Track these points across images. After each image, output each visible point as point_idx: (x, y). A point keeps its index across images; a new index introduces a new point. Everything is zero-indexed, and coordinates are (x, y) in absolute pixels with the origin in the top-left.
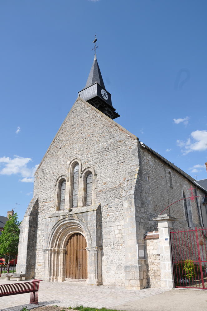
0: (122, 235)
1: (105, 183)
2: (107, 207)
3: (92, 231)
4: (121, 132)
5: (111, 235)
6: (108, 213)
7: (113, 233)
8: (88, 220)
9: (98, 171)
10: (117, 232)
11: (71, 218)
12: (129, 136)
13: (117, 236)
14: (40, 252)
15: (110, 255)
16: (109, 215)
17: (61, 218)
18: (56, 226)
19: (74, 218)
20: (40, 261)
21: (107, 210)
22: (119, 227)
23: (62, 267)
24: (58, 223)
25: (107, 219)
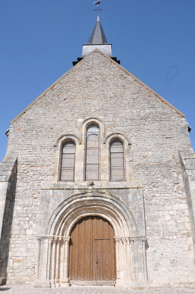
0: (176, 222)
1: (144, 157)
2: (151, 186)
3: (136, 214)
4: (164, 105)
5: (159, 222)
6: (152, 194)
7: (162, 219)
8: (130, 199)
9: (133, 141)
10: (168, 218)
11: (97, 194)
12: (175, 111)
13: (168, 223)
14: (20, 239)
15: (158, 246)
16: (154, 196)
17: (77, 192)
18: (66, 203)
19: (104, 195)
20: (18, 254)
21: (151, 189)
22: (171, 213)
23: (66, 264)
24: (70, 199)
25: (152, 201)
